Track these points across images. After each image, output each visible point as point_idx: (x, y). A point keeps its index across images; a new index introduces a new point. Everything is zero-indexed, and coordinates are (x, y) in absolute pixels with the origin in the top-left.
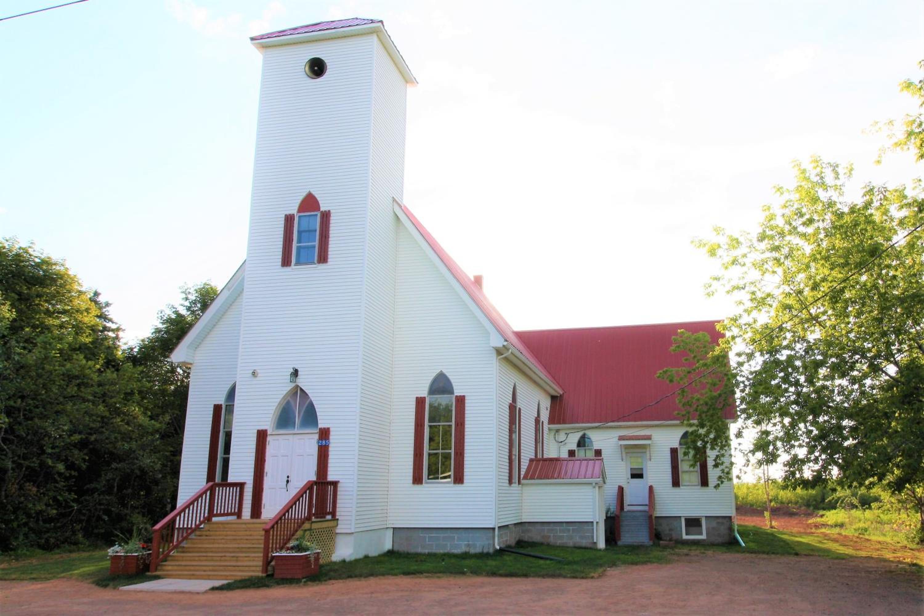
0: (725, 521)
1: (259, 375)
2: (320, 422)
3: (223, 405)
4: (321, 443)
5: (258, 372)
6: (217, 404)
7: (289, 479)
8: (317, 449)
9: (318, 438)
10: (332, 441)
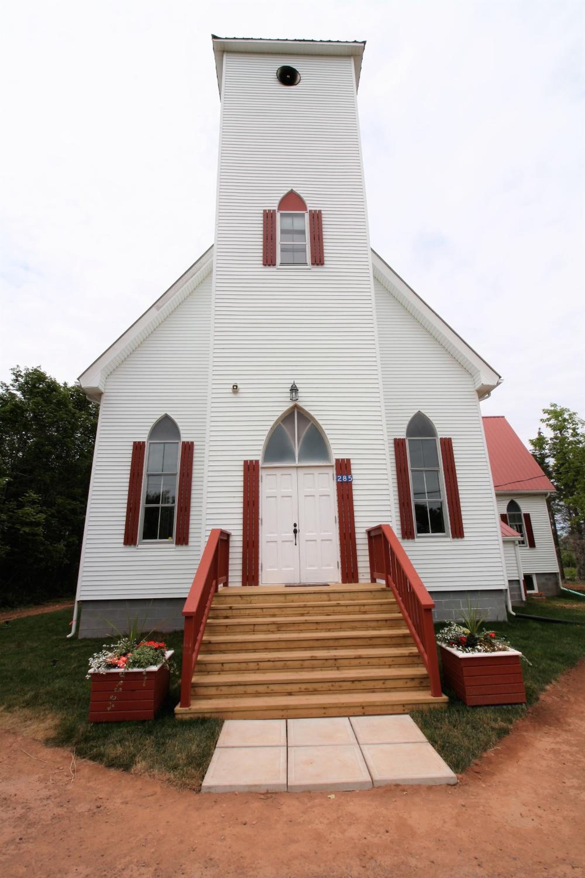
0: (551, 577)
1: (240, 391)
2: (334, 451)
3: (146, 443)
4: (342, 479)
5: (239, 386)
6: (138, 442)
7: (297, 528)
8: (335, 487)
9: (335, 473)
10: (354, 477)
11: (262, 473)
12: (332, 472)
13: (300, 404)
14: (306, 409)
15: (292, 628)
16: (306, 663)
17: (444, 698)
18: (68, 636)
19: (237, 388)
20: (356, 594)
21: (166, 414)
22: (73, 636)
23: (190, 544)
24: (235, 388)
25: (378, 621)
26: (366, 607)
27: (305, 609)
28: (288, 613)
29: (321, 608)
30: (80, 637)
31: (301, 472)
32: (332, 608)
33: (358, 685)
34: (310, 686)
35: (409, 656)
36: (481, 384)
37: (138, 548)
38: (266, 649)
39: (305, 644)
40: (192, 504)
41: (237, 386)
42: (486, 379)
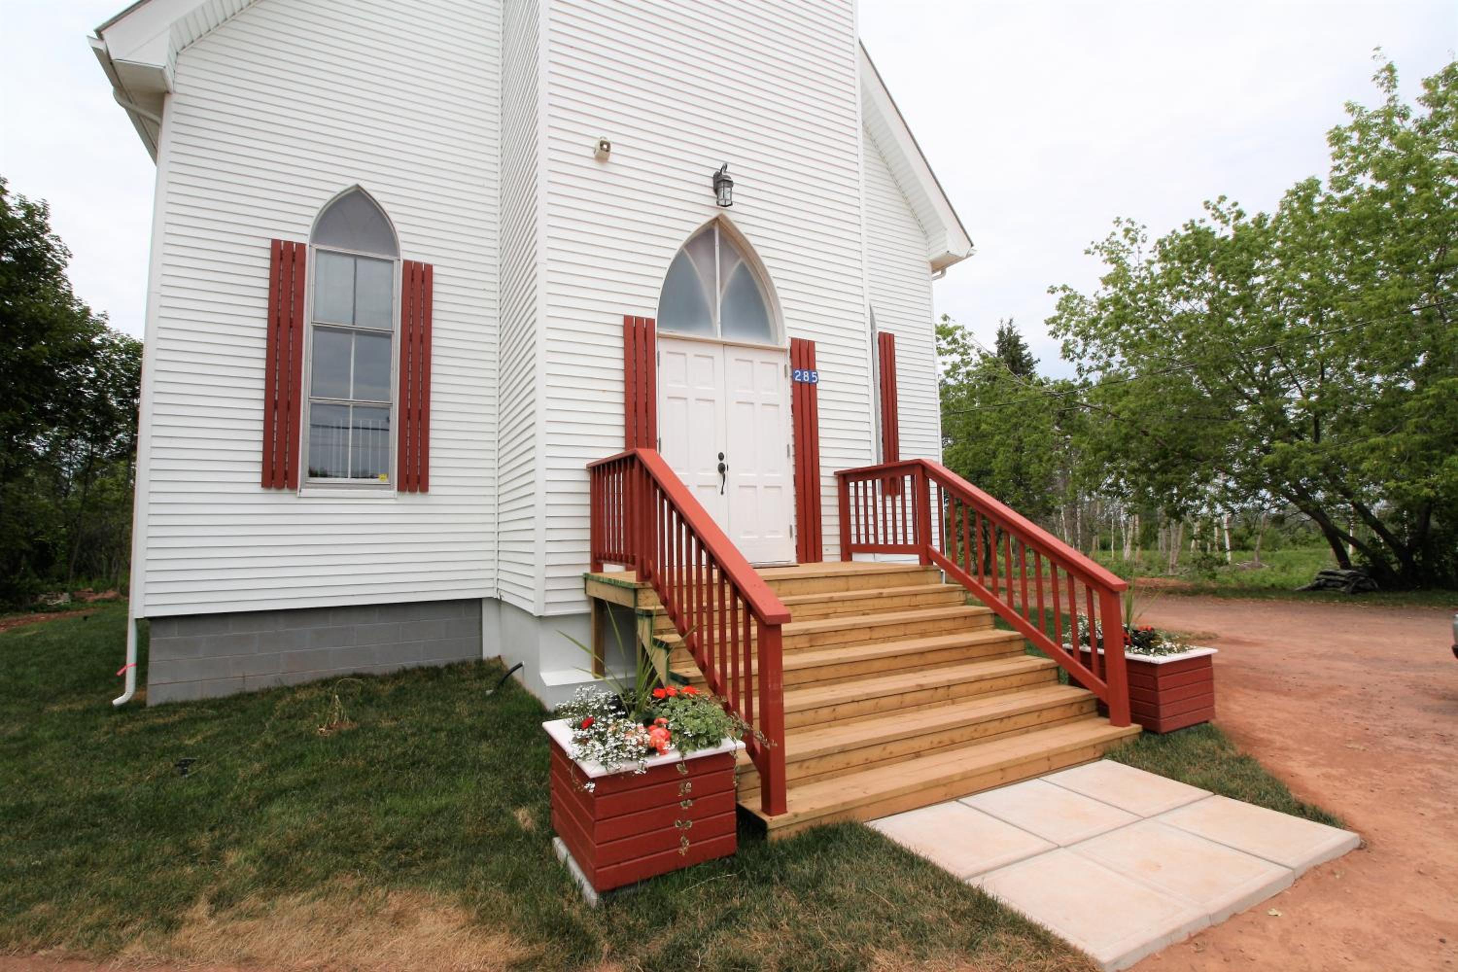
1: (612, 158)
2: (788, 323)
3: (307, 247)
4: (801, 377)
5: (613, 148)
6: (286, 242)
7: (724, 462)
8: (789, 391)
9: (789, 364)
10: (821, 376)
11: (661, 348)
12: (785, 361)
13: (731, 217)
14: (743, 229)
15: (832, 641)
16: (908, 698)
17: (1136, 728)
18: (117, 701)
19: (608, 150)
20: (887, 577)
21: (358, 186)
22: (129, 702)
23: (432, 490)
24: (605, 147)
25: (954, 618)
26: (919, 598)
27: (830, 605)
28: (804, 613)
29: (855, 603)
30: (151, 702)
31: (732, 355)
32: (870, 602)
33: (1009, 724)
34: (946, 737)
35: (1042, 670)
36: (944, 251)
37: (302, 495)
38: (819, 682)
39: (877, 666)
40: (433, 406)
41: (608, 145)
42: (954, 245)
